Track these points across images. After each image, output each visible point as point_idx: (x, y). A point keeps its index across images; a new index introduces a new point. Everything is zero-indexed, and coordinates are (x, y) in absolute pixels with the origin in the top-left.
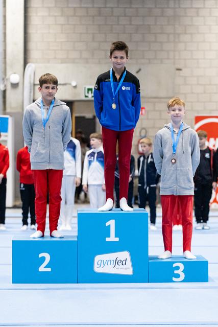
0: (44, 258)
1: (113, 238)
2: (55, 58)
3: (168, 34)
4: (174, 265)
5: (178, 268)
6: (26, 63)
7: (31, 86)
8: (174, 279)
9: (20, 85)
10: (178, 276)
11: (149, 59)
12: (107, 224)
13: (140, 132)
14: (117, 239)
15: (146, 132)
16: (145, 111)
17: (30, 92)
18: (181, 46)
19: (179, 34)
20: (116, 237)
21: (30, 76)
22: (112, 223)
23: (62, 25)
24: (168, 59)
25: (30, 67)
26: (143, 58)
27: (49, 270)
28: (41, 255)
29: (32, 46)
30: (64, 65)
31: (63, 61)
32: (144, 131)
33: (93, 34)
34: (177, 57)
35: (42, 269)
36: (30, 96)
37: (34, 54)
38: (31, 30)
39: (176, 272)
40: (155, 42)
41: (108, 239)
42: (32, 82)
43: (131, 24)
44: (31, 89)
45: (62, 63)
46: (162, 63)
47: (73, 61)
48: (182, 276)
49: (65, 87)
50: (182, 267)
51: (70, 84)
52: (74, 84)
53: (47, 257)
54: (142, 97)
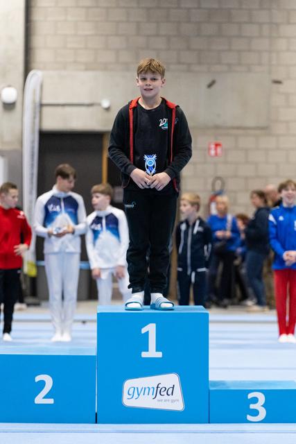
0: (43, 383)
1: (152, 352)
2: (75, 62)
3: (261, 24)
4: (250, 396)
5: (255, 400)
6: (27, 70)
7: (35, 108)
8: (249, 418)
9: (18, 106)
10: (255, 413)
11: (229, 65)
12: (144, 331)
13: (213, 185)
14: (159, 355)
15: (223, 184)
16: (222, 150)
17: (34, 118)
18: (282, 44)
19: (277, 25)
20: (157, 351)
21: (34, 91)
22: (151, 329)
23: (88, 8)
24: (260, 64)
25: (35, 76)
26: (219, 63)
27: (51, 401)
28: (38, 379)
29: (38, 41)
30: (90, 74)
31: (88, 68)
32: (218, 183)
33: (138, 23)
34: (274, 62)
35: (39, 400)
36: (34, 123)
37: (42, 55)
38: (37, 16)
39: (252, 406)
40: (240, 37)
41: (144, 354)
42: (37, 100)
43: (199, 8)
44: (35, 113)
45: (86, 69)
46: (249, 70)
47: (105, 67)
48: (263, 413)
49: (91, 109)
50: (262, 398)
51: (99, 105)
52: (106, 104)
53: (48, 381)
54: (217, 127)
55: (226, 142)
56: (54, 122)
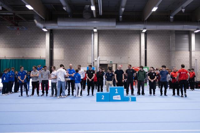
0: (103, 97)
1: (117, 92)
2: (104, 55)
4: (129, 98)
6: (98, 56)
9: (97, 61)
10: (130, 100)
11: (123, 56)
18: (129, 53)
21: (99, 59)
22: (116, 90)
24: (127, 55)
25: (99, 57)
27: (104, 99)
28: (102, 96)
29: (99, 53)
31: (106, 56)
35: (102, 99)
36: (99, 62)
37: (100, 55)
38: (99, 50)
46: (125, 56)
47: (108, 56)
48: (131, 100)
50: (131, 98)
51: (107, 60)
53: (104, 96)
54: (121, 63)
55: (123, 65)
56: (101, 63)
